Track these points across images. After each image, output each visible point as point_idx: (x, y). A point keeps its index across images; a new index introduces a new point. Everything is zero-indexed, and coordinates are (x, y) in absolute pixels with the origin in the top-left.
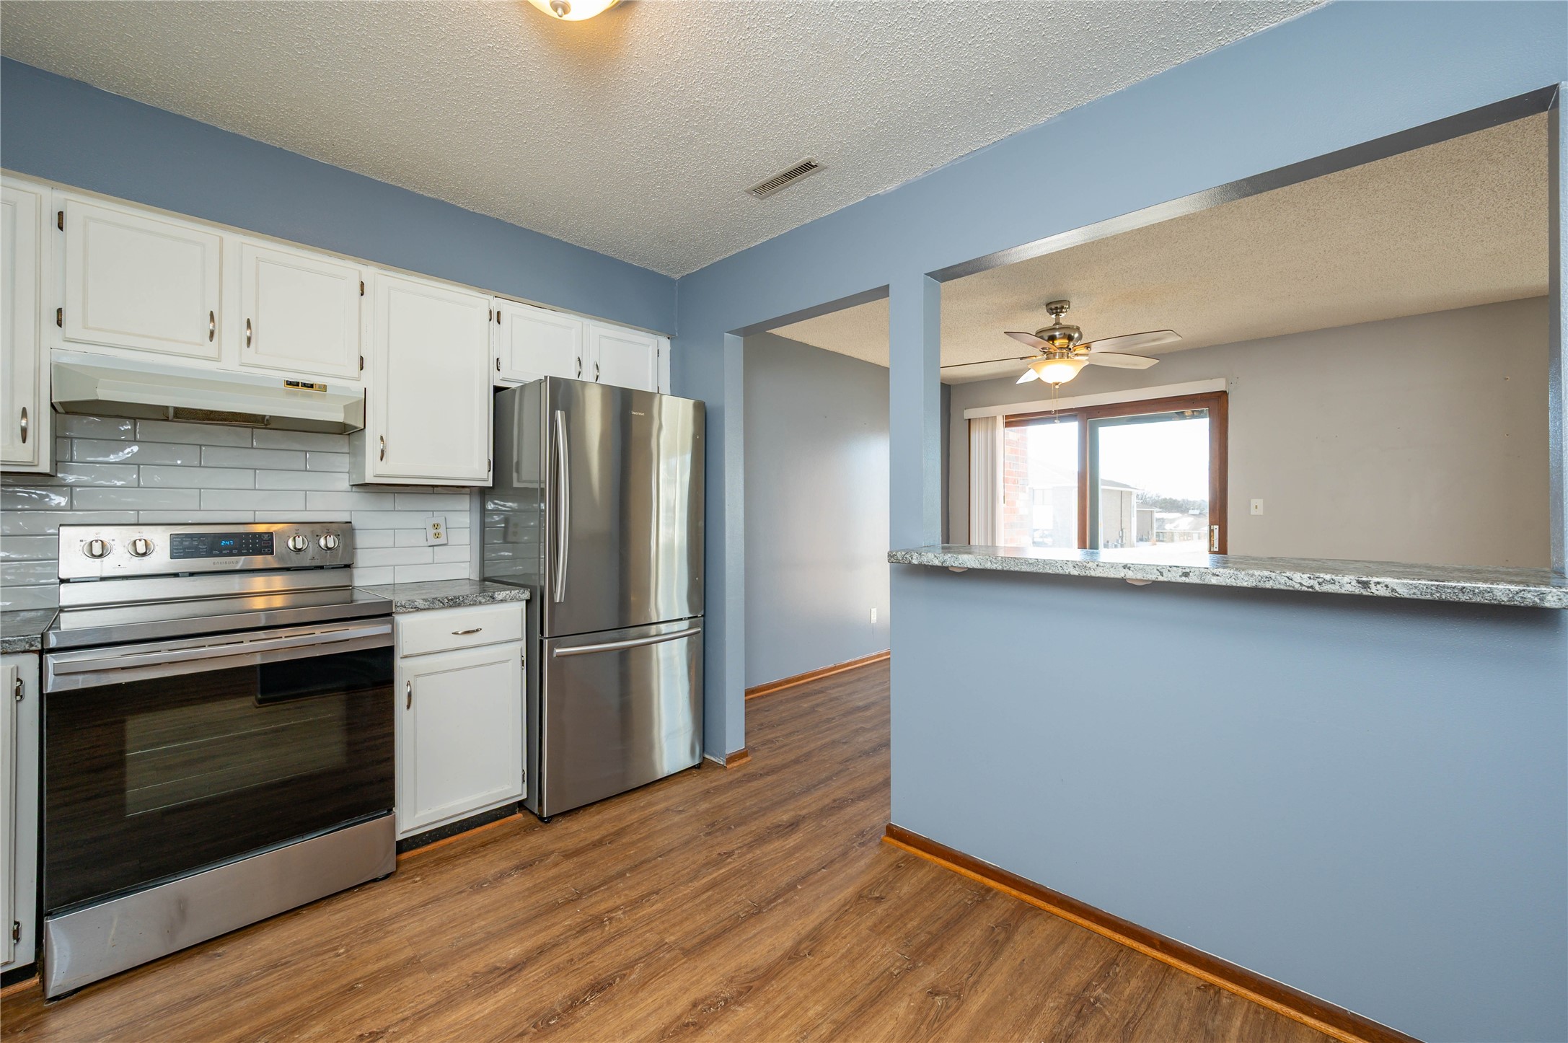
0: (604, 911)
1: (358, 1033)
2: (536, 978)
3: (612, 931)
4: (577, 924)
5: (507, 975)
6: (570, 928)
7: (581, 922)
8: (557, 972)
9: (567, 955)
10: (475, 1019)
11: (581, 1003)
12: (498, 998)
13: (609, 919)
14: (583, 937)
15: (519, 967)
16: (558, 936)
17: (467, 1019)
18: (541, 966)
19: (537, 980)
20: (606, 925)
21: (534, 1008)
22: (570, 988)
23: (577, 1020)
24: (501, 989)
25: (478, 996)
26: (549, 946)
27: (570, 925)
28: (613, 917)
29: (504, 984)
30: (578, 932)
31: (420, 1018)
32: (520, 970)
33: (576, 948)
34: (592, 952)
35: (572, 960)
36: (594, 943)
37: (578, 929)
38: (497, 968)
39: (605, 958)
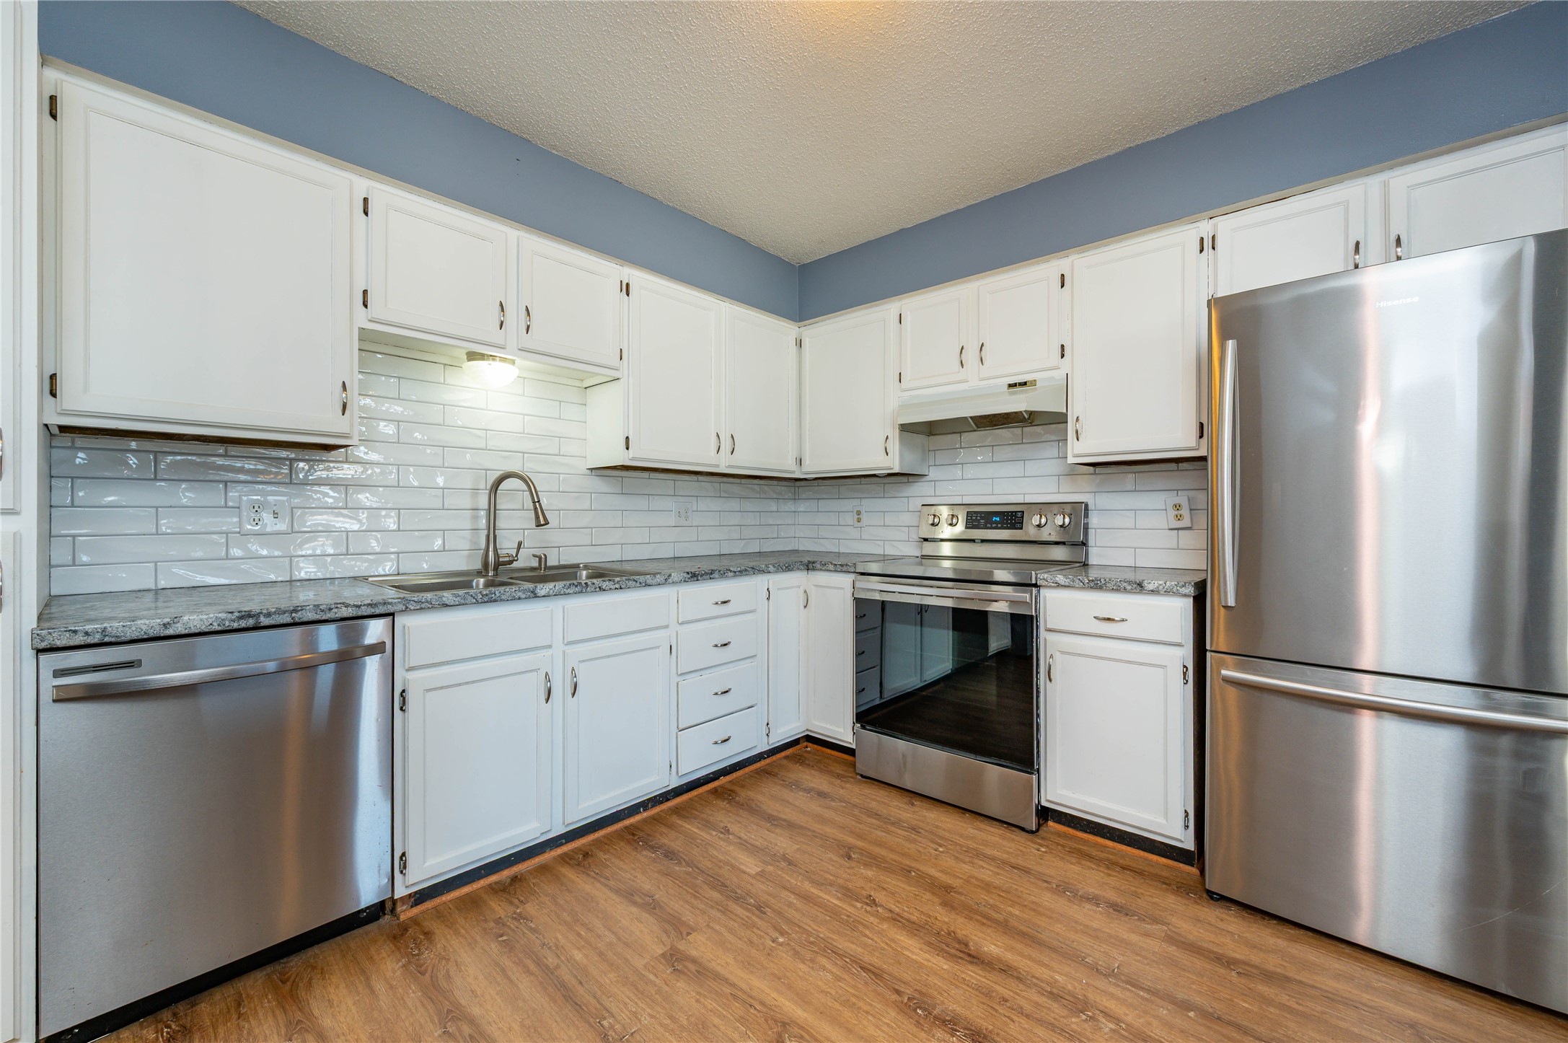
0: (1101, 1008)
1: (872, 894)
2: (967, 978)
3: (1074, 1026)
4: (1063, 988)
5: (962, 955)
6: (1053, 983)
7: (1069, 991)
8: (983, 994)
9: (1012, 994)
10: (905, 953)
11: (952, 1028)
12: (932, 959)
13: (1091, 1017)
14: (1045, 999)
15: (975, 960)
16: (1033, 977)
17: (902, 947)
18: (985, 977)
19: (965, 980)
20: (1079, 1017)
21: (931, 991)
22: (968, 1012)
23: (929, 1032)
24: (943, 957)
25: (929, 944)
26: (1015, 974)
27: (1056, 981)
28: (1098, 1020)
29: (950, 957)
30: (1051, 993)
31: (895, 920)
32: (972, 963)
33: (1026, 999)
34: (1027, 1016)
35: (1007, 1001)
36: (1043, 1014)
37: (1055, 991)
38: (966, 945)
39: (1024, 1032)
